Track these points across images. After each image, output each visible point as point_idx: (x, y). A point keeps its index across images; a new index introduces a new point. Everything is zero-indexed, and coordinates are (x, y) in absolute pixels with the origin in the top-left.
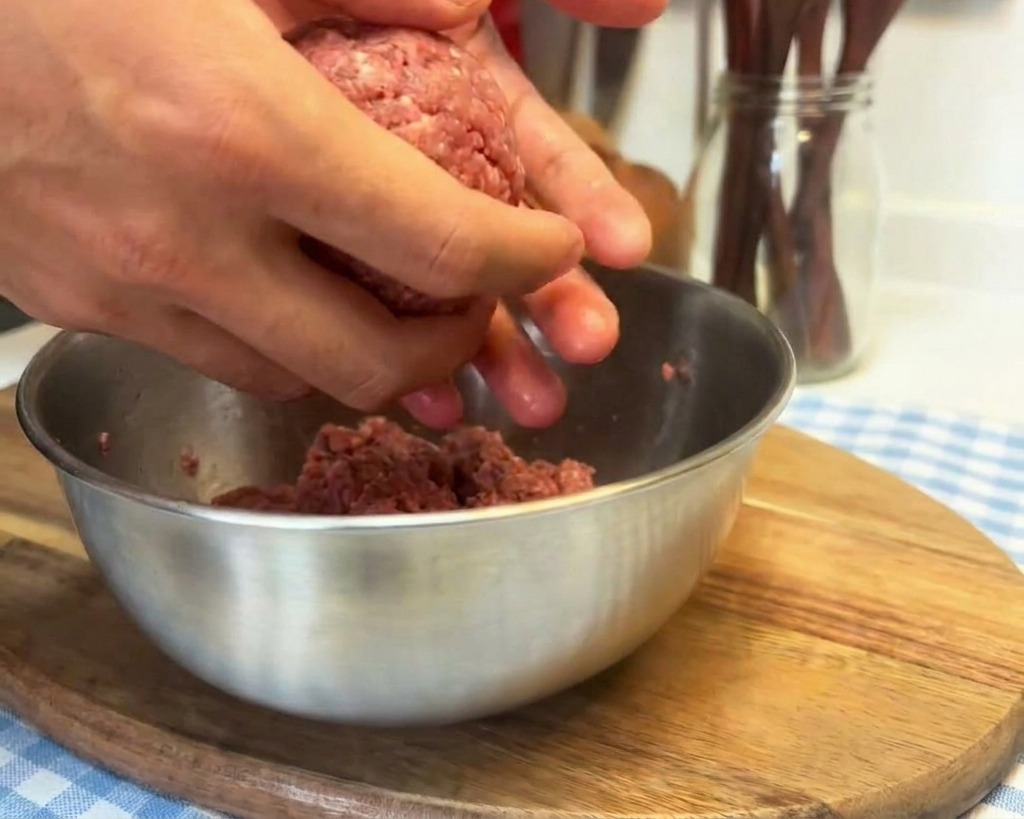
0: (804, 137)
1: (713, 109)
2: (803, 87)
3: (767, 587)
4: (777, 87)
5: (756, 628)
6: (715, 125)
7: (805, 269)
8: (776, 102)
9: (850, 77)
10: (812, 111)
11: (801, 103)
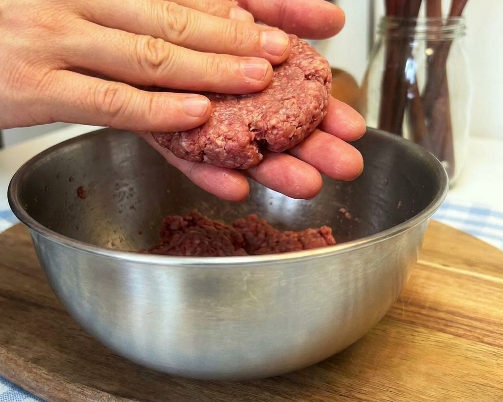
0: (430, 52)
1: (377, 37)
2: (428, 24)
3: (423, 307)
4: (415, 24)
5: (417, 329)
6: (379, 46)
7: (431, 127)
8: (414, 33)
9: (455, 19)
10: (433, 38)
11: (428, 33)
